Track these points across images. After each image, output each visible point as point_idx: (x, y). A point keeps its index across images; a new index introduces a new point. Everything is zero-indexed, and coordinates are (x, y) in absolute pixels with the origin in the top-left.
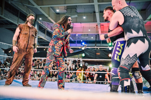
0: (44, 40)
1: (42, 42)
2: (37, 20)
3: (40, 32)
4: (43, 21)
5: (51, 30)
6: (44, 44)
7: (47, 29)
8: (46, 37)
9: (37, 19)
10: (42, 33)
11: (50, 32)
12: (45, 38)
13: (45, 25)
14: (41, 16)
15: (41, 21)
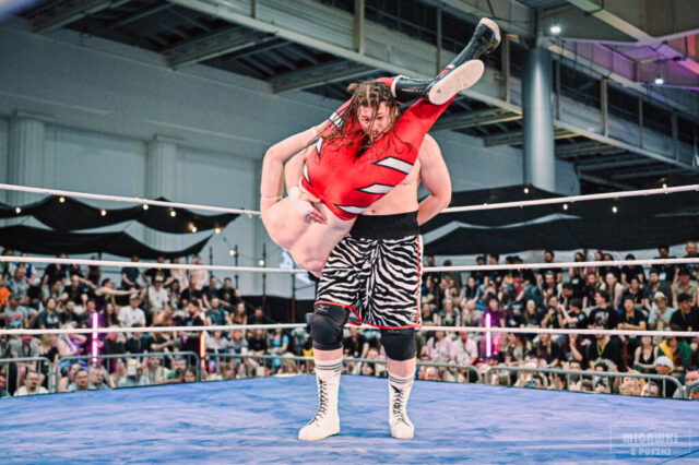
0: (598, 147)
1: (588, 157)
2: (541, 40)
3: (572, 101)
4: (580, 41)
5: (634, 79)
6: (607, 169)
7: (606, 78)
8: (610, 128)
9: (540, 33)
10: (583, 105)
11: (632, 93)
12: (603, 134)
13: (592, 61)
14: (555, 14)
15: (564, 42)
